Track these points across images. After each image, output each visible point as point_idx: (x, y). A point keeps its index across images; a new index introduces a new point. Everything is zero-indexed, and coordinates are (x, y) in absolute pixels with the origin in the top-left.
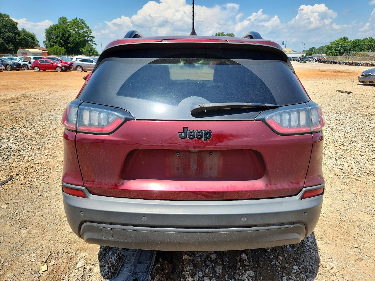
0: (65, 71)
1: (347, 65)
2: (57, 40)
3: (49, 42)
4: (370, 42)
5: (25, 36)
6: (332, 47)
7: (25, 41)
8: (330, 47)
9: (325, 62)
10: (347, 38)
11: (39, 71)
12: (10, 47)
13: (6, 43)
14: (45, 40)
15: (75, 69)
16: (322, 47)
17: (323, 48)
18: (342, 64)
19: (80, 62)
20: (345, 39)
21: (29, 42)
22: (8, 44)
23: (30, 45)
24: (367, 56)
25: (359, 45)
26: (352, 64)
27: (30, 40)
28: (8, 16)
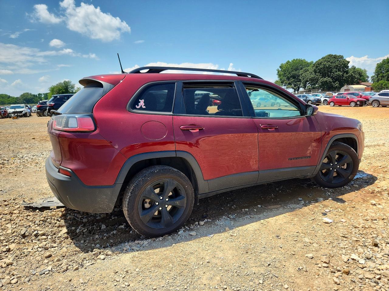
0: (361, 106)
2: (387, 73)
3: (378, 76)
5: (352, 74)
7: (352, 78)
11: (334, 106)
12: (336, 85)
13: (333, 81)
14: (374, 75)
15: (371, 104)
19: (379, 96)
21: (356, 78)
22: (334, 82)
23: (356, 81)
27: (356, 77)
28: (342, 57)
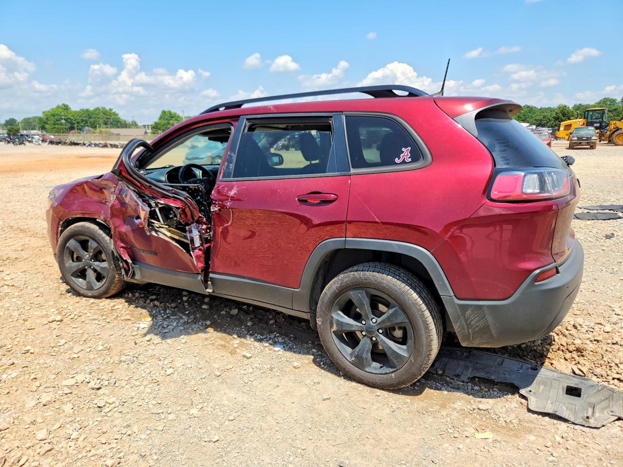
1: (99, 146)
4: (105, 114)
6: (47, 119)
8: (45, 120)
9: (60, 143)
10: (67, 106)
16: (29, 119)
17: (31, 120)
18: (89, 145)
20: (66, 108)
24: (112, 134)
25: (90, 118)
26: (105, 146)
